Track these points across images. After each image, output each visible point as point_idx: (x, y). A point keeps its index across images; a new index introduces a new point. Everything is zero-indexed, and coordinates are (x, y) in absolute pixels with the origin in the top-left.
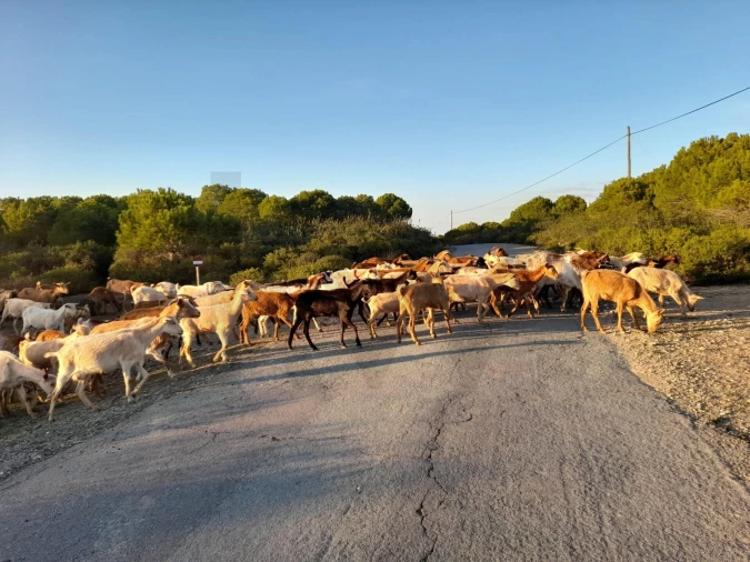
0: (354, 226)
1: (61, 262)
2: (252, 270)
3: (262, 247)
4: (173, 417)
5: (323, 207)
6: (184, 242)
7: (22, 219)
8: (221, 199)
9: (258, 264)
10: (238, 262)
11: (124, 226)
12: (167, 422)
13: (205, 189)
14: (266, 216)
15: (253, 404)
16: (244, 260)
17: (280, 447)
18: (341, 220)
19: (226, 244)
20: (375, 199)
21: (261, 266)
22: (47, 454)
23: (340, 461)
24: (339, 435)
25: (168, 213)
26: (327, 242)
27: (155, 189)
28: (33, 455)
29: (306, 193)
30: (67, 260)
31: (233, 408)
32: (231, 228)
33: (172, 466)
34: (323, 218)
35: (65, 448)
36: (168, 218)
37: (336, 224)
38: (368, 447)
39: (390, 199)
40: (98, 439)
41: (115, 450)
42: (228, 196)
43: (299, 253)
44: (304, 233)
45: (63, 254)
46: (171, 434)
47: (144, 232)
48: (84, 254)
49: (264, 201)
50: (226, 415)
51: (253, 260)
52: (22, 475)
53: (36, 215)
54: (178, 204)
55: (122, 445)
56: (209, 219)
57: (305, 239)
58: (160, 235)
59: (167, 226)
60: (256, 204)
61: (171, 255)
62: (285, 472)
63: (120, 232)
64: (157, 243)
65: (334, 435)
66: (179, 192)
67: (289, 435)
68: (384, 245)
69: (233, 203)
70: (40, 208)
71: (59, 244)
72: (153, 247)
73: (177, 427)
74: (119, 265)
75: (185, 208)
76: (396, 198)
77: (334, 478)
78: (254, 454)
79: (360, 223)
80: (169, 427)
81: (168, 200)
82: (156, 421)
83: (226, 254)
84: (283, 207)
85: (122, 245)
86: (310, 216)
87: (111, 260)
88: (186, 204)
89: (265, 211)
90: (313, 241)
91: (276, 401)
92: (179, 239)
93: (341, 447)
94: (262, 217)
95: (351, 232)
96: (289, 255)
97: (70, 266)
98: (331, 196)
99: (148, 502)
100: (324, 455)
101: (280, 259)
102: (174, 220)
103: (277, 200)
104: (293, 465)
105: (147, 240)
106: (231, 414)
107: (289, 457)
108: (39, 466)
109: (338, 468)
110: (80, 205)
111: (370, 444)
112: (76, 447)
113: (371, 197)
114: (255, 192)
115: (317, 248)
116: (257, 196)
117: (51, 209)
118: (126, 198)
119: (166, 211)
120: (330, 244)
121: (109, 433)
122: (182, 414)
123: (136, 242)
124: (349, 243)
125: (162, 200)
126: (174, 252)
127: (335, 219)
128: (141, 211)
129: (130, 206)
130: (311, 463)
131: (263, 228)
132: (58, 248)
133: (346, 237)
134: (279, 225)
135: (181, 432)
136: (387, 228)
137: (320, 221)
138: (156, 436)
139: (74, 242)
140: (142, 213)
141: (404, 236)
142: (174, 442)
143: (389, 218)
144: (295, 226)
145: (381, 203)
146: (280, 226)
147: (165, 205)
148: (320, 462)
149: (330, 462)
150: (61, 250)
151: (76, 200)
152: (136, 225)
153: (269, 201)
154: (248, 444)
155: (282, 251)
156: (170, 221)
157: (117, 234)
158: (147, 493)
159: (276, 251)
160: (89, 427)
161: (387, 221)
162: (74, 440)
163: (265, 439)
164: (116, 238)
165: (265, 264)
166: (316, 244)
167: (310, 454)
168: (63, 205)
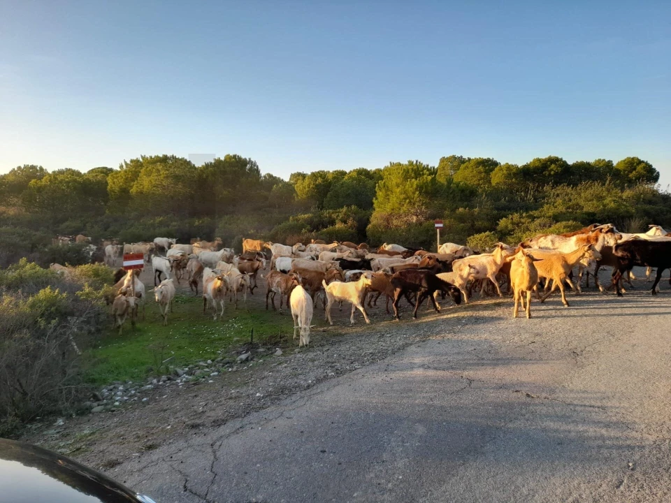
0: (590, 191)
1: (333, 223)
2: (487, 233)
3: (495, 212)
4: (431, 358)
5: (556, 174)
6: (427, 208)
7: (307, 189)
8: (456, 168)
9: (492, 228)
10: (473, 226)
11: (380, 194)
12: (426, 362)
13: (443, 160)
14: (497, 183)
15: (502, 359)
16: (478, 224)
17: (536, 405)
18: (575, 185)
19: (461, 210)
20: (615, 164)
21: (494, 229)
22: (339, 373)
23: (604, 431)
24: (599, 404)
25: (415, 182)
26: (561, 209)
27: (405, 162)
28: (328, 371)
29: (539, 160)
30: (337, 221)
31: (483, 359)
32: (467, 195)
33: (437, 402)
34: (556, 183)
35: (351, 371)
36: (415, 186)
37: (569, 190)
38: (635, 423)
39: (633, 163)
40: (373, 367)
41: (388, 379)
42: (463, 166)
43: (533, 218)
44: (536, 199)
45: (334, 216)
46: (431, 373)
47: (395, 199)
48: (349, 217)
49: (496, 169)
50: (478, 365)
51: (486, 224)
52: (324, 386)
53: (317, 186)
54: (423, 174)
55: (393, 375)
56: (449, 187)
57: (537, 204)
58: (408, 201)
59: (414, 193)
60: (488, 172)
61: (415, 218)
62: (544, 430)
63: (377, 199)
64: (405, 208)
65: (593, 403)
66: (425, 163)
67: (544, 395)
68: (627, 212)
69: (467, 172)
70: (320, 180)
71: (331, 208)
72: (402, 211)
73: (435, 369)
74: (374, 226)
75: (430, 178)
76: (640, 162)
77: (599, 447)
78: (511, 406)
79: (597, 188)
80: (429, 367)
81: (416, 171)
82: (417, 360)
83: (461, 219)
84: (515, 174)
85: (377, 209)
86: (543, 182)
87: (368, 221)
88: (429, 175)
89: (496, 178)
90: (546, 207)
91: (523, 359)
92: (422, 205)
93: (602, 417)
94: (494, 184)
95: (586, 197)
96: (523, 220)
97: (339, 226)
98: (565, 162)
99: (421, 429)
100: (584, 421)
101: (513, 223)
102: (420, 188)
103: (509, 167)
104: (552, 425)
105: (397, 205)
106: (483, 365)
107: (547, 416)
108: (334, 381)
109: (602, 438)
110: (346, 177)
111: (637, 420)
112: (359, 371)
113: (610, 162)
114: (488, 160)
115: (551, 213)
116: (491, 165)
117: (327, 181)
118: (379, 170)
119: (413, 180)
120: (564, 210)
121: (381, 364)
122: (438, 358)
123: (388, 207)
124: (585, 210)
125: (410, 171)
126: (417, 216)
127: (569, 185)
128: (394, 180)
129: (385, 177)
130: (571, 427)
131: (495, 195)
132: (331, 211)
133: (582, 203)
134: (511, 191)
135: (440, 373)
136: (628, 193)
137: (553, 187)
138: (419, 372)
139: (342, 207)
140: (394, 182)
141: (650, 202)
142: (435, 381)
143: (631, 183)
144: (526, 193)
145: (621, 167)
146: (511, 193)
147: (413, 175)
148: (580, 428)
149: (592, 431)
150: (333, 213)
151: (343, 173)
152: (389, 193)
153: (501, 169)
154: (504, 396)
155: (516, 216)
156: (416, 189)
157: (374, 201)
158: (420, 421)
159: (510, 217)
160: (365, 356)
161: (629, 187)
162: (356, 365)
163: (519, 394)
164: (372, 204)
165: (499, 228)
166: (549, 211)
167: (568, 417)
168: (334, 178)
